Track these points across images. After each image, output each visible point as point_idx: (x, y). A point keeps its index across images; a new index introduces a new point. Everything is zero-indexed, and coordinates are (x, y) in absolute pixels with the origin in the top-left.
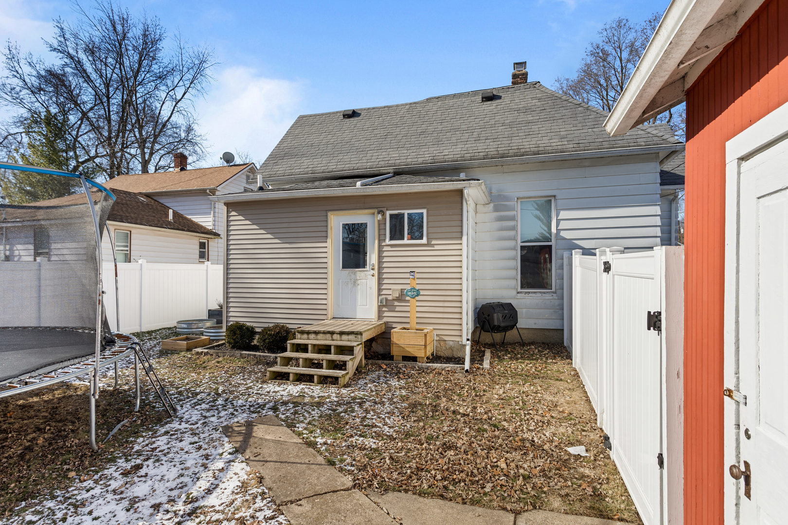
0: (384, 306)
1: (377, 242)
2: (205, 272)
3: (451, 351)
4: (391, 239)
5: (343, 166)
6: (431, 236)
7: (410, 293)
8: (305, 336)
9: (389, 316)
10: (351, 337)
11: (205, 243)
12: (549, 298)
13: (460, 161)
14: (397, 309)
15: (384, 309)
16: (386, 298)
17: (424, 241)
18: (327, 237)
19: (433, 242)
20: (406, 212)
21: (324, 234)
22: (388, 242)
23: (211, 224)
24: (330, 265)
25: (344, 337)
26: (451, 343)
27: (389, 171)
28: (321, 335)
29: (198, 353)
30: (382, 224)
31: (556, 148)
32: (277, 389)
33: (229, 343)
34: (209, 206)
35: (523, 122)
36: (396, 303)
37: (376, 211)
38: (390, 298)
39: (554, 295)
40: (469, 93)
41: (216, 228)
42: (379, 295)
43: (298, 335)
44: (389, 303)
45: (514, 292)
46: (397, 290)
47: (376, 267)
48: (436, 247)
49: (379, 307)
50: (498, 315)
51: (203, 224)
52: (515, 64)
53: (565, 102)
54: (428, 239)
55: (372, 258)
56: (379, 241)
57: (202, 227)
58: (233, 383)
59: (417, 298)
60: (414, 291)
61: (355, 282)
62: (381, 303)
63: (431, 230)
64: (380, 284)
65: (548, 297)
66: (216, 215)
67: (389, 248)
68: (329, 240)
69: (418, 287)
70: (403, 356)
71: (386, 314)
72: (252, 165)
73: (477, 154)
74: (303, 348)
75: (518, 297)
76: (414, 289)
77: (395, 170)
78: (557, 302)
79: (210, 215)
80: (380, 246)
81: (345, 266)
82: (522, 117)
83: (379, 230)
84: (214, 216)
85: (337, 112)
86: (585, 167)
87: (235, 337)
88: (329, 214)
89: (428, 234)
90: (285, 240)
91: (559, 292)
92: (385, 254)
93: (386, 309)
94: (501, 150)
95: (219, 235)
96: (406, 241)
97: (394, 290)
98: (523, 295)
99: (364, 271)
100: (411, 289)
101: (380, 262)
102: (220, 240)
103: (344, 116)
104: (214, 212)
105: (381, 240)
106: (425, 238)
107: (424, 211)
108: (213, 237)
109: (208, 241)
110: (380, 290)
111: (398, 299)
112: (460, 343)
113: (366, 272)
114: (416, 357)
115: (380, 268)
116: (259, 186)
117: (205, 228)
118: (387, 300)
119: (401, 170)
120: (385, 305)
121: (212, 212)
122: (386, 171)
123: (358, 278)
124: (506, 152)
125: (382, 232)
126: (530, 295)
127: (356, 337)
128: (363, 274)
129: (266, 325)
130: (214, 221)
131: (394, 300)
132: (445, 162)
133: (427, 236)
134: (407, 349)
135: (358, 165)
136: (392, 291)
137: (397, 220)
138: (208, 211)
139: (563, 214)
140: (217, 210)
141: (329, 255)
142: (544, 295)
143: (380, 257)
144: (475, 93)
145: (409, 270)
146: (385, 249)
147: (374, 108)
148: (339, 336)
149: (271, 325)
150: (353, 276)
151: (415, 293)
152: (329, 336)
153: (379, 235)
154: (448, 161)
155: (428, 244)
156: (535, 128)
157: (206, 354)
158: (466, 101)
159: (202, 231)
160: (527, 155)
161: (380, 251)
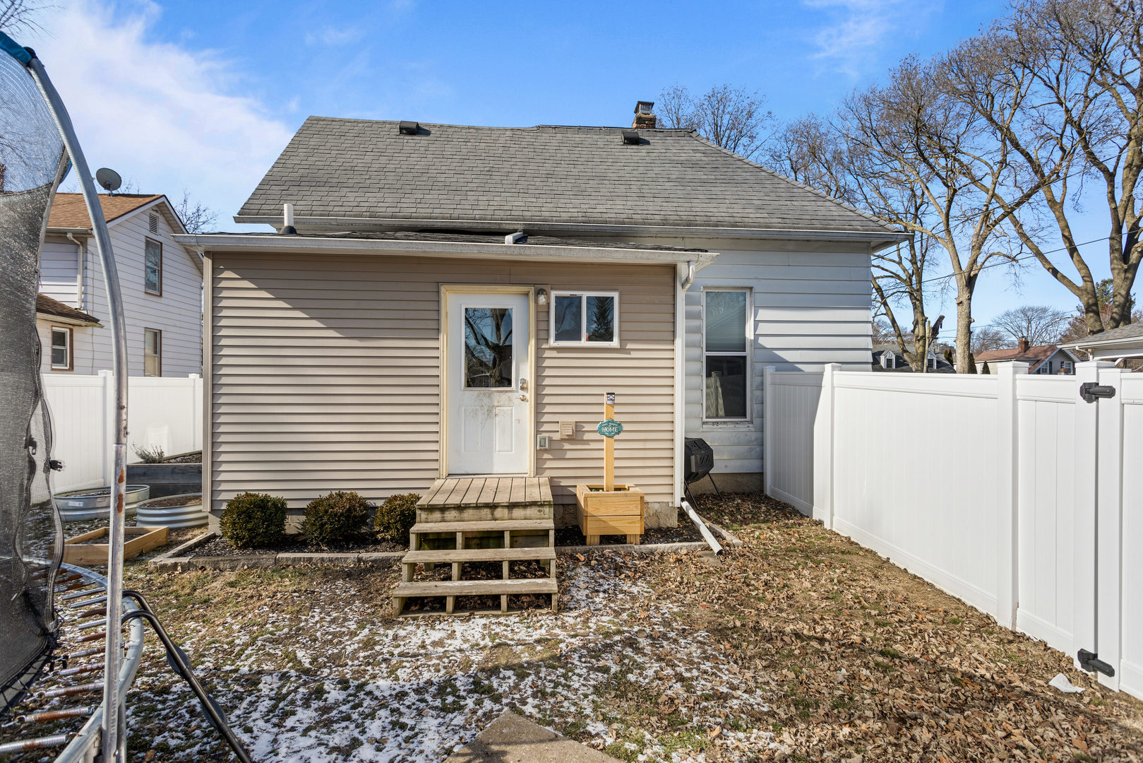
0: (546, 451)
1: (533, 342)
2: (100, 390)
3: (655, 518)
4: (558, 338)
5: (430, 211)
6: (627, 335)
7: (606, 429)
8: (437, 515)
9: (555, 468)
10: (530, 512)
11: (63, 335)
12: (744, 430)
13: (628, 223)
14: (569, 455)
15: (546, 456)
16: (549, 437)
17: (615, 343)
18: (438, 330)
19: (629, 346)
20: (585, 295)
21: (433, 325)
22: (552, 342)
23: (76, 298)
24: (444, 381)
25: (517, 512)
26: (657, 506)
27: (516, 227)
28: (471, 511)
29: (163, 568)
30: (543, 312)
31: (755, 220)
32: (435, 635)
33: (236, 538)
34: (72, 264)
35: (696, 181)
36: (567, 446)
37: (532, 290)
38: (556, 437)
39: (751, 425)
40: (600, 128)
41: (90, 306)
42: (537, 432)
43: (421, 515)
44: (555, 446)
45: (698, 423)
46: (568, 424)
47: (531, 384)
48: (634, 355)
49: (538, 452)
50: (696, 457)
51: (57, 298)
52: (639, 103)
53: (740, 163)
54: (621, 340)
55: (523, 369)
56: (538, 340)
57: (54, 303)
58: (318, 634)
59: (617, 437)
60: (612, 426)
61: (489, 411)
62: (541, 446)
63: (626, 326)
64: (538, 412)
65: (743, 428)
66: (89, 282)
67: (554, 354)
68: (443, 337)
69: (617, 418)
70: (601, 536)
71: (548, 464)
72: (163, 199)
73: (651, 217)
74: (444, 541)
75: (704, 430)
76: (613, 422)
77: (527, 227)
78: (754, 436)
79: (76, 281)
80: (539, 350)
81: (471, 383)
82: (690, 174)
83: (537, 321)
84: (84, 284)
85: (384, 122)
86: (789, 251)
87: (249, 526)
88: (443, 289)
89: (620, 331)
90: (348, 331)
91: (757, 421)
92: (547, 363)
93: (550, 457)
94: (684, 215)
95: (96, 321)
96: (584, 343)
97: (564, 424)
98: (711, 426)
99: (506, 391)
100: (609, 422)
101: (539, 377)
102: (97, 330)
103: (401, 129)
104: (84, 278)
105: (541, 338)
106: (616, 339)
107: (616, 295)
108: (83, 323)
109: (71, 331)
110: (538, 423)
111: (570, 439)
112: (670, 505)
113: (510, 394)
114: (625, 536)
115: (539, 386)
116: (286, 224)
117: (62, 306)
118: (551, 440)
119: (536, 228)
120: (546, 449)
121: (79, 277)
122: (511, 227)
123: (496, 404)
124: (692, 218)
125: (543, 326)
126: (720, 426)
127: (540, 511)
128: (504, 397)
129: (316, 495)
130: (85, 293)
131: (563, 440)
132: (606, 222)
133: (620, 336)
134: (612, 524)
135: (456, 211)
136: (560, 426)
137: (568, 308)
138: (71, 273)
139: (764, 314)
140: (90, 273)
141: (443, 362)
142: (737, 426)
143: (539, 368)
144: (610, 130)
145: (604, 391)
146: (547, 354)
147: (450, 127)
148: (506, 511)
149: (325, 494)
150: (486, 401)
151: (615, 429)
152: (487, 511)
153: (538, 330)
154: (611, 222)
155: (621, 349)
156: (716, 190)
157: (186, 568)
158: (601, 140)
159: (59, 310)
160: (723, 226)
161: (539, 358)
